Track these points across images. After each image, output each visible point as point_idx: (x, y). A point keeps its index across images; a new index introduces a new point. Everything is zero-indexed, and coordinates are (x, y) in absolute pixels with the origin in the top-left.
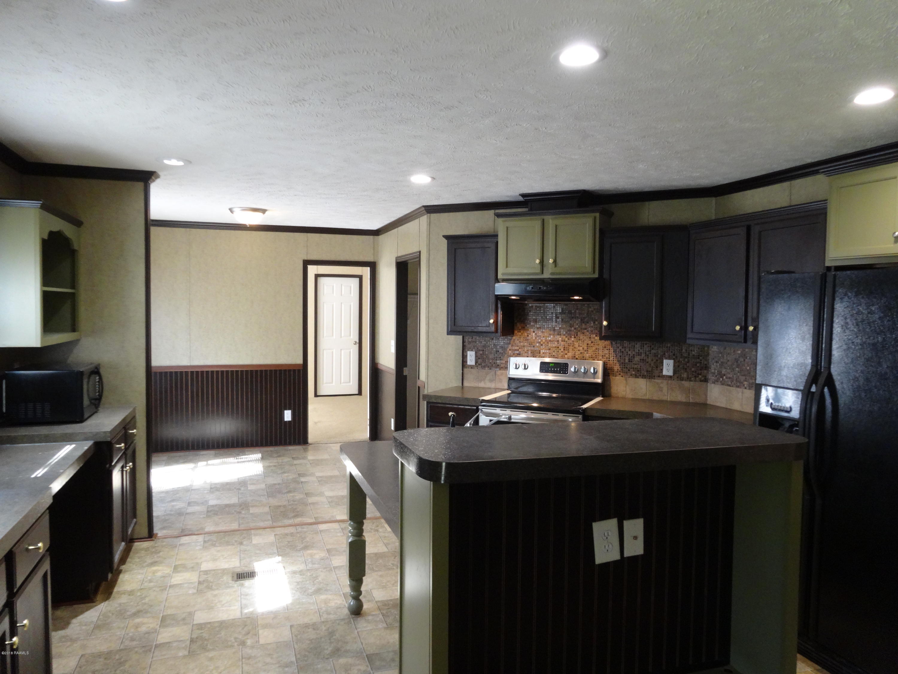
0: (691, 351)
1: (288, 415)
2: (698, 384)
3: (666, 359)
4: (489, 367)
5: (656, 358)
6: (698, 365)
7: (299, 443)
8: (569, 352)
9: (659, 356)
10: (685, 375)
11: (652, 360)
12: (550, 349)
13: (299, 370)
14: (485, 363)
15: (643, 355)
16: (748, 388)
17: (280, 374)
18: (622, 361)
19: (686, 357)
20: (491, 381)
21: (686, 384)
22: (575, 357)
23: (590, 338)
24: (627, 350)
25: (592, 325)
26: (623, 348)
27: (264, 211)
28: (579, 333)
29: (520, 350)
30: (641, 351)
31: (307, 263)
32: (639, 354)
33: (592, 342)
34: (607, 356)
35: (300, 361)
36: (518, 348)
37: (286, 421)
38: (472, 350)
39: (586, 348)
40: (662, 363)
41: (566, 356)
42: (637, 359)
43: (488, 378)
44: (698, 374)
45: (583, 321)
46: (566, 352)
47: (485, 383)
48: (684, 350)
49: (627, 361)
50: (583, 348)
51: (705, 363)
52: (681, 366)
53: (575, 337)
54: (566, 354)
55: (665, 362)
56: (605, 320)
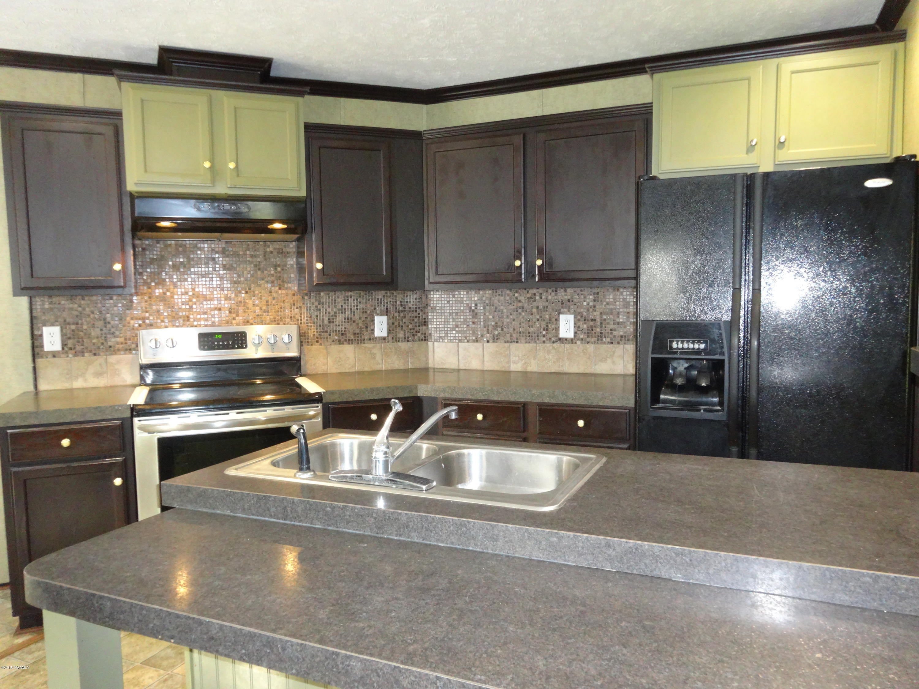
0: (407, 302)
2: (416, 344)
3: (378, 315)
4: (91, 351)
5: (365, 315)
6: (416, 320)
8: (238, 316)
9: (368, 312)
10: (401, 335)
11: (360, 318)
12: (205, 313)
14: (82, 345)
15: (348, 313)
16: (491, 341)
18: (319, 322)
19: (402, 311)
20: (98, 374)
21: (403, 345)
22: (248, 322)
23: (271, 292)
24: (326, 306)
25: (272, 272)
26: (319, 304)
28: (253, 285)
29: (151, 318)
30: (345, 306)
32: (343, 311)
33: (274, 299)
34: (298, 317)
36: (147, 315)
38: (52, 325)
39: (264, 308)
40: (373, 321)
41: (234, 322)
42: (340, 318)
43: (91, 370)
44: (416, 332)
45: (258, 267)
46: (234, 315)
47: (86, 380)
48: (398, 303)
49: (326, 322)
50: (261, 309)
51: (424, 316)
52: (396, 324)
53: (246, 292)
54: (234, 319)
55: (377, 319)
56: (318, 261)
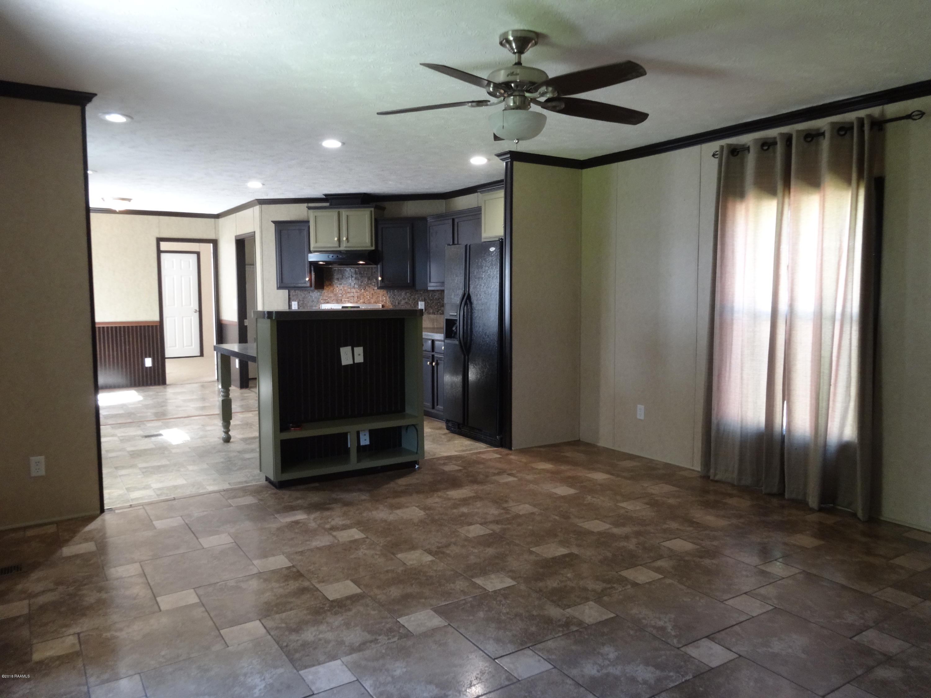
0: (435, 295)
1: (148, 362)
2: (439, 316)
3: (420, 301)
5: (414, 301)
6: (439, 304)
7: (159, 384)
8: (360, 300)
9: (416, 300)
10: (431, 311)
11: (412, 303)
12: (348, 298)
13: (156, 326)
15: (406, 300)
17: (140, 329)
18: (394, 304)
19: (432, 300)
21: (432, 316)
22: (364, 302)
23: (374, 290)
24: (397, 296)
25: (375, 281)
26: (394, 295)
27: (129, 200)
28: (367, 287)
29: (328, 300)
30: (406, 297)
31: (159, 240)
32: (404, 299)
33: (375, 293)
34: (385, 301)
35: (157, 318)
36: (327, 298)
37: (147, 367)
38: (295, 301)
39: (371, 296)
40: (418, 304)
41: (359, 302)
42: (403, 302)
44: (439, 310)
45: (369, 279)
46: (359, 299)
48: (430, 295)
49: (397, 304)
50: (370, 297)
51: (443, 302)
52: (429, 306)
53: (364, 290)
54: (359, 301)
55: (420, 303)
56: (381, 276)
